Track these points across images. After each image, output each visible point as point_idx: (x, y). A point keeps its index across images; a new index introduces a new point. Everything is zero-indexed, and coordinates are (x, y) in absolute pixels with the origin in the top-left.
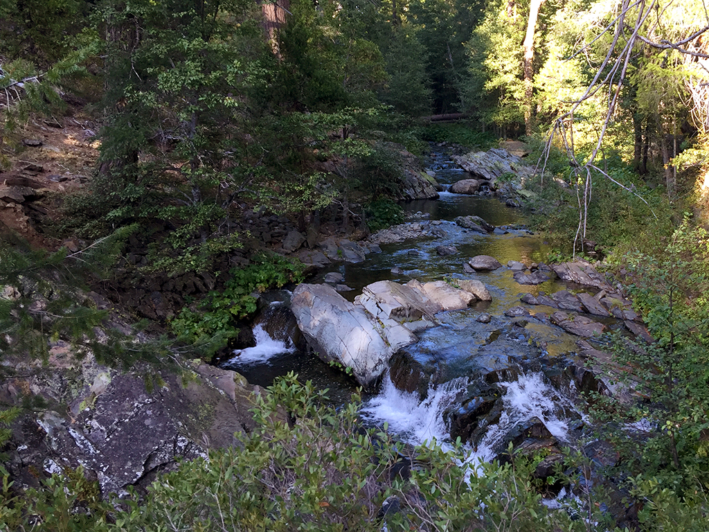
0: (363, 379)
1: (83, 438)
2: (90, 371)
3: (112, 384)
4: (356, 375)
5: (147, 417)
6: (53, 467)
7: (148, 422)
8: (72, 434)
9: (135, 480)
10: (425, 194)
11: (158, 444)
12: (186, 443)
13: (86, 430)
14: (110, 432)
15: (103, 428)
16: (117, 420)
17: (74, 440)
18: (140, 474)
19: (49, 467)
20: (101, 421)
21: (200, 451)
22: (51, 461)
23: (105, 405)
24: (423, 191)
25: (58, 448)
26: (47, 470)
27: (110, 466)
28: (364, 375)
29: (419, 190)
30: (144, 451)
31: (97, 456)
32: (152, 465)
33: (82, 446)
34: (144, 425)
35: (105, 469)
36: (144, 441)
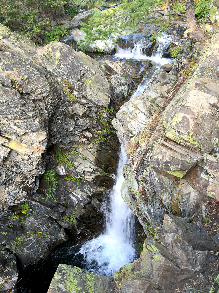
0: (109, 51)
1: (61, 71)
2: (52, 53)
3: (61, 55)
4: (106, 51)
5: (74, 62)
6: (58, 80)
7: (75, 63)
8: (58, 71)
9: (79, 79)
10: (76, 5)
11: (81, 68)
12: (87, 67)
13: (61, 69)
14: (68, 68)
15: (66, 67)
16: (68, 64)
17: (59, 72)
18: (80, 77)
19: (57, 80)
20: (65, 65)
21: (91, 69)
22: (57, 78)
23: (63, 61)
24: (75, 4)
25: (57, 74)
26: (57, 81)
27: (72, 76)
28: (108, 50)
29: (74, 4)
30: (78, 71)
31: (67, 75)
32: (81, 75)
33: (62, 73)
34: (74, 64)
35: (71, 78)
36: (77, 68)
